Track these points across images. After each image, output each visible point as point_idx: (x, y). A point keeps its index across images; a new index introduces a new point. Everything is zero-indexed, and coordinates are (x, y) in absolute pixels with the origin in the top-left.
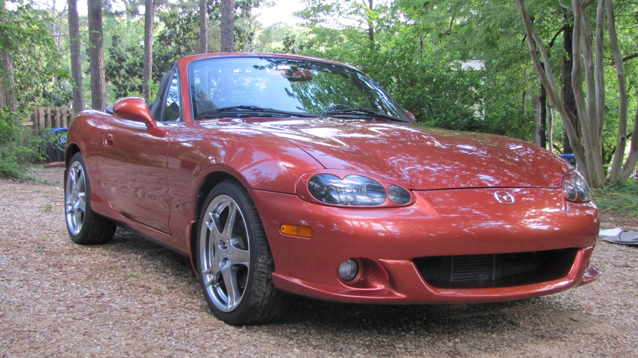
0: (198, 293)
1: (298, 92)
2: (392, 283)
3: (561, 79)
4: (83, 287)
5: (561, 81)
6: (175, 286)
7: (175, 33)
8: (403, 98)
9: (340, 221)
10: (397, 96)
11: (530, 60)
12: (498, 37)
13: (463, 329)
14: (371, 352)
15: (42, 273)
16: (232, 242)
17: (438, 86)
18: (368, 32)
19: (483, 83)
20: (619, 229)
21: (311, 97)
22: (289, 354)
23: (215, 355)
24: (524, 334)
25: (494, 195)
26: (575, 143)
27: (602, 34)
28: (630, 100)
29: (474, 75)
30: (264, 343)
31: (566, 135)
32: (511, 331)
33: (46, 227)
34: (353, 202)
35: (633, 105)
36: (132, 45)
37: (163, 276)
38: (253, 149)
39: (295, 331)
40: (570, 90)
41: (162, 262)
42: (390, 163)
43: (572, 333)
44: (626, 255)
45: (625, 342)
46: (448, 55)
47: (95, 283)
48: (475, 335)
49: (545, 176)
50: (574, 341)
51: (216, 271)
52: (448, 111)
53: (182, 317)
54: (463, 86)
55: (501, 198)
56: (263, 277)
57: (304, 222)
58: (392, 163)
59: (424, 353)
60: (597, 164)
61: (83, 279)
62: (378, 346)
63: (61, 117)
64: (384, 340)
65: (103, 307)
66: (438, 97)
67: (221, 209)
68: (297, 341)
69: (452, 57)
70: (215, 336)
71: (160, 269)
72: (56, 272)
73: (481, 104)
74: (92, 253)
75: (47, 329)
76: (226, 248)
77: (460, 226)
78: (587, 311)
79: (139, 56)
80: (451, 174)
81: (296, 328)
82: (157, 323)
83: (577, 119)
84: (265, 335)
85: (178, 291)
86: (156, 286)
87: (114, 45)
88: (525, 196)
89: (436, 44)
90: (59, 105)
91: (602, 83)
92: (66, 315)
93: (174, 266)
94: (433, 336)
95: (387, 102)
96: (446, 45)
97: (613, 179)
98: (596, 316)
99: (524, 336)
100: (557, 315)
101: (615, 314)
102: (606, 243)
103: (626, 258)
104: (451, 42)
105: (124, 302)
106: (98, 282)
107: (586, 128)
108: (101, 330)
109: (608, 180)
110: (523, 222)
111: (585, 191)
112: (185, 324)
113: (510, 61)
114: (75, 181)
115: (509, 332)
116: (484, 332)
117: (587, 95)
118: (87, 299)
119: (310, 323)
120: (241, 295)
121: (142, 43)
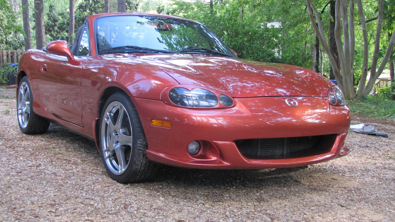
0: (101, 164)
1: (166, 40)
2: (222, 156)
3: (328, 33)
4: (28, 160)
5: (328, 35)
6: (86, 159)
7: (89, 4)
8: (231, 44)
9: (189, 117)
10: (227, 43)
11: (310, 21)
12: (290, 8)
13: (266, 185)
14: (209, 199)
15: (2, 152)
16: (121, 131)
17: (252, 36)
18: (210, 4)
19: (280, 35)
20: (363, 124)
21: (174, 43)
22: (157, 201)
23: (110, 202)
24: (304, 188)
25: (285, 101)
26: (336, 73)
27: (353, 5)
28: (370, 47)
29: (275, 31)
30: (142, 194)
31: (331, 68)
32: (296, 186)
33: (6, 124)
34: (197, 105)
35: (372, 50)
36: (62, 11)
37: (79, 154)
38: (135, 72)
39: (161, 186)
40: (334, 40)
41: (79, 145)
42: (221, 82)
43: (333, 187)
44: (367, 140)
45: (365, 192)
46: (259, 19)
47: (35, 158)
48: (273, 188)
49: (318, 90)
50: (334, 192)
51: (112, 149)
52: (258, 53)
53: (90, 178)
54: (268, 37)
55: (290, 103)
56: (141, 153)
57: (166, 118)
58: (222, 81)
59: (242, 200)
60: (350, 85)
61: (28, 155)
62: (213, 196)
63: (17, 57)
64: (217, 192)
65: (40, 172)
66: (253, 44)
67: (114, 110)
68: (162, 193)
69: (261, 19)
70: (111, 190)
71: (77, 149)
72: (10, 151)
73: (279, 48)
74: (34, 140)
75: (3, 186)
76: (118, 135)
77: (265, 120)
78: (342, 174)
79: (66, 18)
80: (260, 88)
81: (162, 185)
82: (74, 182)
83: (338, 58)
84: (142, 189)
85: (88, 162)
86: (74, 159)
87: (51, 11)
88: (305, 102)
89: (251, 11)
90: (16, 49)
91: (353, 36)
92: (16, 177)
93: (86, 147)
94: (247, 190)
95: (221, 47)
96: (257, 12)
97: (359, 95)
98: (348, 177)
99: (303, 189)
100: (324, 176)
101: (360, 175)
102: (355, 133)
103: (367, 142)
104: (261, 11)
105: (53, 170)
106: (37, 157)
107: (343, 63)
108: (38, 187)
109: (357, 95)
110: (303, 118)
111: (341, 99)
112: (92, 183)
113: (297, 22)
114: (23, 94)
115: (294, 186)
116: (279, 187)
117: (344, 44)
118: (30, 167)
119: (171, 182)
120: (127, 164)
121: (68, 10)
